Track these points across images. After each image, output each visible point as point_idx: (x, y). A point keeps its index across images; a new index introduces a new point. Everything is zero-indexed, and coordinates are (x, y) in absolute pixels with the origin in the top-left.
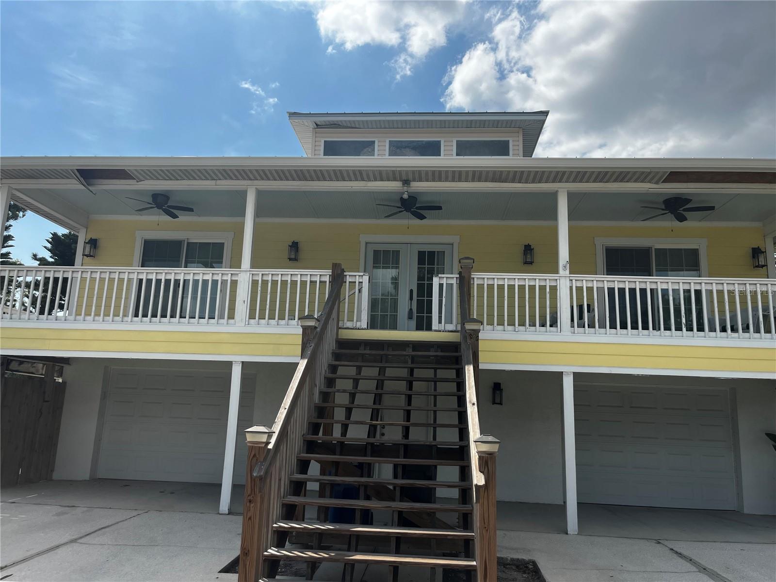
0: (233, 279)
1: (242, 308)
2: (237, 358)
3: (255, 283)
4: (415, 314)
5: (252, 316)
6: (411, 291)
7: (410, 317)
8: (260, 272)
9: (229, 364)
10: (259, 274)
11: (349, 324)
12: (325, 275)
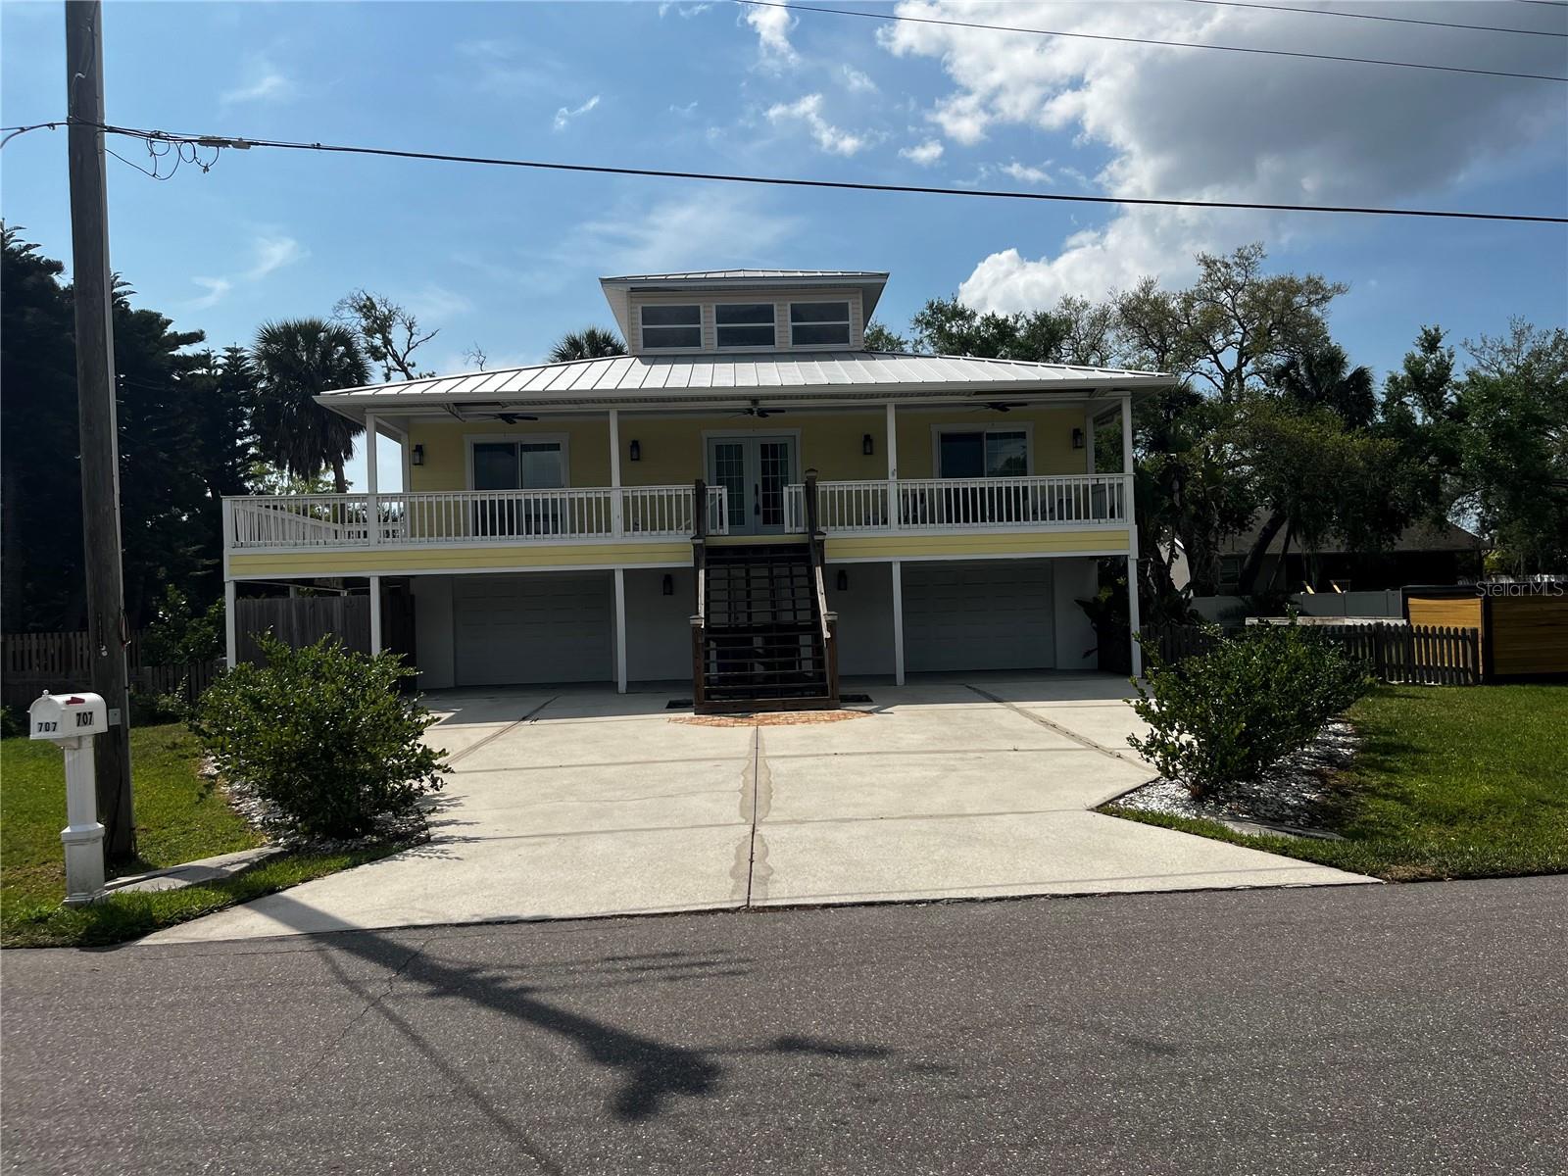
0: (606, 496)
1: (617, 521)
2: (619, 566)
3: (626, 499)
4: (761, 510)
5: (627, 529)
6: (757, 486)
7: (757, 512)
8: (630, 489)
9: (612, 572)
10: (629, 491)
11: (713, 532)
12: (688, 489)
